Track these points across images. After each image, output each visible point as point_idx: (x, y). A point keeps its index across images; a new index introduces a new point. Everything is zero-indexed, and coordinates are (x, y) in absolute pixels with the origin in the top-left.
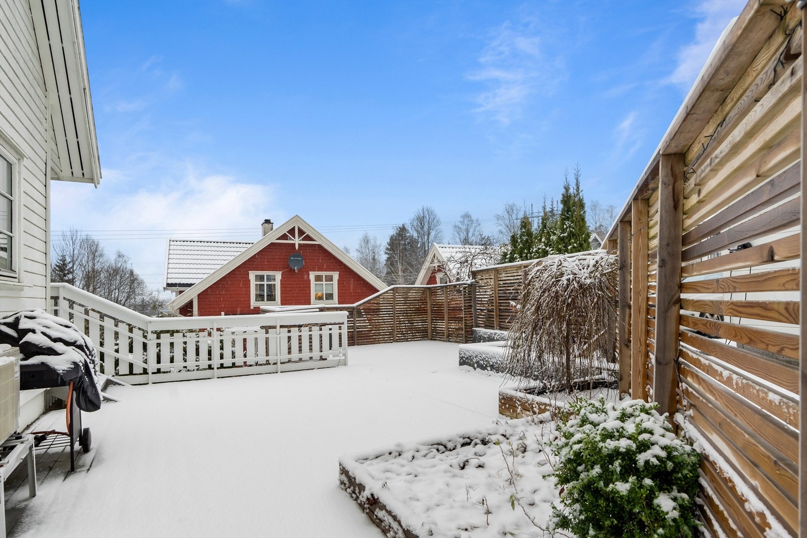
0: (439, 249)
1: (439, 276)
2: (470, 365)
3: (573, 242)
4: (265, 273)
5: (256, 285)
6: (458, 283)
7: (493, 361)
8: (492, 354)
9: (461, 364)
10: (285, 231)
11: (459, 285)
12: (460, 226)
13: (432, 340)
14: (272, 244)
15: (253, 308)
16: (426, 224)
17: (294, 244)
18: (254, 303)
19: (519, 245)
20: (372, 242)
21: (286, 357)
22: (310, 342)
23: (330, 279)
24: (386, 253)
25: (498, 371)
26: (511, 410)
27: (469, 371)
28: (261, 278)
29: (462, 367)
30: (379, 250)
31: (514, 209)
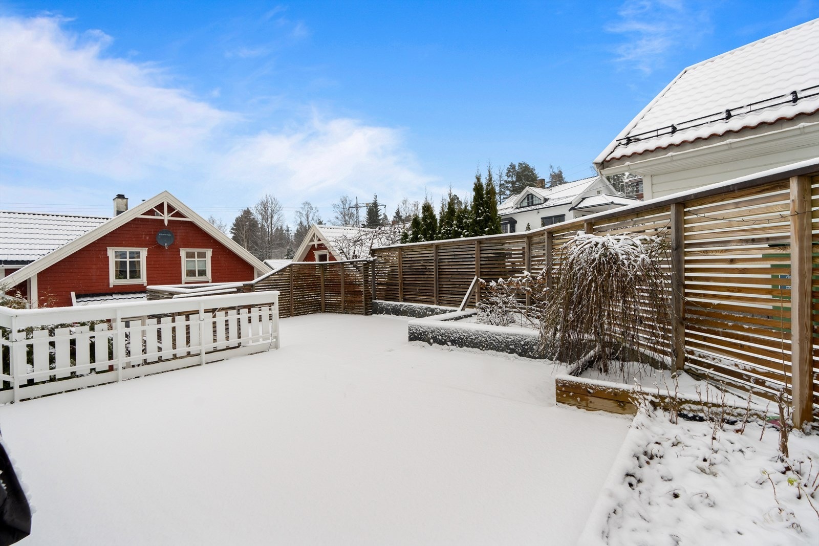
0: (320, 229)
1: (317, 254)
2: (423, 340)
3: (490, 225)
4: (128, 250)
5: (116, 262)
6: (355, 260)
7: (455, 335)
8: (453, 329)
9: (411, 339)
10: (152, 206)
11: (357, 262)
12: (301, 211)
13: (325, 312)
14: (136, 219)
15: (112, 287)
16: (269, 209)
17: (163, 221)
18: (113, 281)
19: (423, 227)
20: (218, 222)
21: (210, 346)
22: (226, 325)
23: (202, 255)
24: (232, 233)
25: (462, 345)
26: (579, 399)
27: (424, 347)
28: (123, 255)
29: (413, 343)
30: (225, 230)
31: (348, 200)
